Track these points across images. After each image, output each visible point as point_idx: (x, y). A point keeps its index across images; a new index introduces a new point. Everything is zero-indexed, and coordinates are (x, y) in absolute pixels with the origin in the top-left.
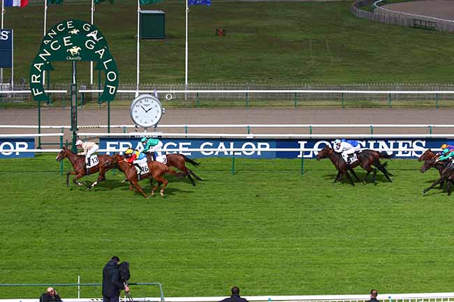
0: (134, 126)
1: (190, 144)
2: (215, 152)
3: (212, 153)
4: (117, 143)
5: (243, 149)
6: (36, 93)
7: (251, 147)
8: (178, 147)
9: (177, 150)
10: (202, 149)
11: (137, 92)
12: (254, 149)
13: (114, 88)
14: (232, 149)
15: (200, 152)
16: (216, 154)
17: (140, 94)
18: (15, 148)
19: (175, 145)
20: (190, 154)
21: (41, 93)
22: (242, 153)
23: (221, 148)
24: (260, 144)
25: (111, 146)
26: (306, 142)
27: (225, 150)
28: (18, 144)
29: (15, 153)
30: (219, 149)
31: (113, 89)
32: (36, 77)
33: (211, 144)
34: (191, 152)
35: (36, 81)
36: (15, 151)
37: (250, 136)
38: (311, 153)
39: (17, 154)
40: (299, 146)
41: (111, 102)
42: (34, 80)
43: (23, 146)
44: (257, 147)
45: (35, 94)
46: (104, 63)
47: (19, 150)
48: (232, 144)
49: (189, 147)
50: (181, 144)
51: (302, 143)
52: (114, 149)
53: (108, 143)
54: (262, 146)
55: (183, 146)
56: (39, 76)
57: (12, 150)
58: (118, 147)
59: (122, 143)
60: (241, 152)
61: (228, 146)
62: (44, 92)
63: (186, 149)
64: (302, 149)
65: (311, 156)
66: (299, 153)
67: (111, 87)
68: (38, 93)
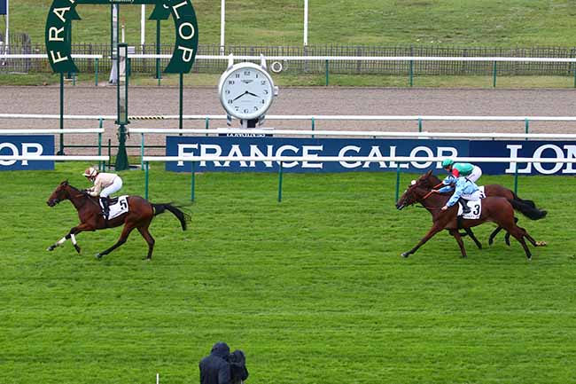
0: (225, 117)
1: (321, 148)
2: (363, 163)
3: (359, 164)
4: (196, 146)
5: (412, 158)
6: (57, 58)
7: (426, 154)
8: (300, 154)
9: (299, 159)
10: (341, 158)
11: (231, 58)
12: (431, 158)
13: (191, 51)
14: (393, 158)
15: (338, 162)
16: (366, 165)
17: (236, 62)
18: (20, 154)
19: (296, 150)
20: (320, 166)
21: (66, 58)
22: (410, 165)
23: (375, 155)
24: (440, 150)
25: (186, 150)
26: (520, 147)
27: (380, 158)
28: (25, 146)
29: (21, 161)
30: (370, 158)
31: (188, 53)
32: (57, 32)
33: (358, 149)
34: (324, 163)
35: (56, 39)
36: (20, 158)
37: (425, 135)
38: (529, 165)
39: (25, 163)
40: (508, 154)
41: (184, 75)
42: (53, 36)
43: (35, 150)
44: (435, 155)
45: (55, 61)
46: (174, 8)
47: (27, 157)
48: (393, 149)
49: (319, 153)
50: (306, 149)
51: (514, 149)
52: (191, 157)
53: (181, 147)
54: (445, 154)
55: (310, 152)
56: (62, 29)
57: (16, 156)
58: (197, 152)
59: (204, 147)
60: (409, 162)
61: (385, 153)
62: (69, 57)
63: (315, 157)
64: (514, 159)
65: (528, 170)
66: (507, 165)
67: (186, 49)
68: (60, 59)
